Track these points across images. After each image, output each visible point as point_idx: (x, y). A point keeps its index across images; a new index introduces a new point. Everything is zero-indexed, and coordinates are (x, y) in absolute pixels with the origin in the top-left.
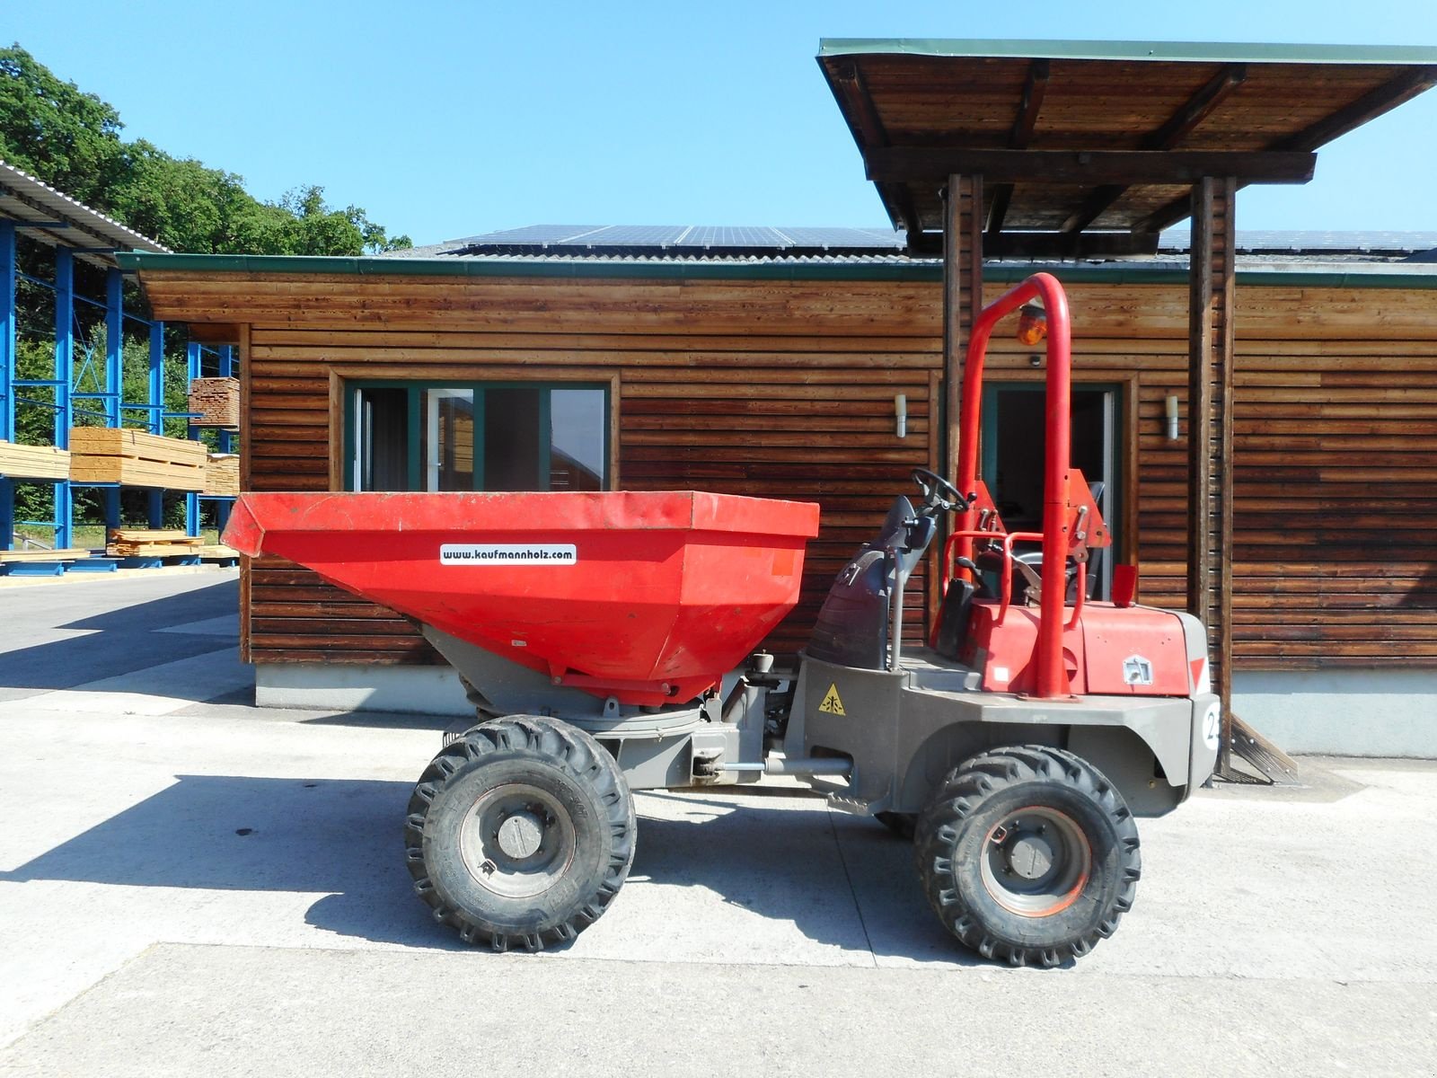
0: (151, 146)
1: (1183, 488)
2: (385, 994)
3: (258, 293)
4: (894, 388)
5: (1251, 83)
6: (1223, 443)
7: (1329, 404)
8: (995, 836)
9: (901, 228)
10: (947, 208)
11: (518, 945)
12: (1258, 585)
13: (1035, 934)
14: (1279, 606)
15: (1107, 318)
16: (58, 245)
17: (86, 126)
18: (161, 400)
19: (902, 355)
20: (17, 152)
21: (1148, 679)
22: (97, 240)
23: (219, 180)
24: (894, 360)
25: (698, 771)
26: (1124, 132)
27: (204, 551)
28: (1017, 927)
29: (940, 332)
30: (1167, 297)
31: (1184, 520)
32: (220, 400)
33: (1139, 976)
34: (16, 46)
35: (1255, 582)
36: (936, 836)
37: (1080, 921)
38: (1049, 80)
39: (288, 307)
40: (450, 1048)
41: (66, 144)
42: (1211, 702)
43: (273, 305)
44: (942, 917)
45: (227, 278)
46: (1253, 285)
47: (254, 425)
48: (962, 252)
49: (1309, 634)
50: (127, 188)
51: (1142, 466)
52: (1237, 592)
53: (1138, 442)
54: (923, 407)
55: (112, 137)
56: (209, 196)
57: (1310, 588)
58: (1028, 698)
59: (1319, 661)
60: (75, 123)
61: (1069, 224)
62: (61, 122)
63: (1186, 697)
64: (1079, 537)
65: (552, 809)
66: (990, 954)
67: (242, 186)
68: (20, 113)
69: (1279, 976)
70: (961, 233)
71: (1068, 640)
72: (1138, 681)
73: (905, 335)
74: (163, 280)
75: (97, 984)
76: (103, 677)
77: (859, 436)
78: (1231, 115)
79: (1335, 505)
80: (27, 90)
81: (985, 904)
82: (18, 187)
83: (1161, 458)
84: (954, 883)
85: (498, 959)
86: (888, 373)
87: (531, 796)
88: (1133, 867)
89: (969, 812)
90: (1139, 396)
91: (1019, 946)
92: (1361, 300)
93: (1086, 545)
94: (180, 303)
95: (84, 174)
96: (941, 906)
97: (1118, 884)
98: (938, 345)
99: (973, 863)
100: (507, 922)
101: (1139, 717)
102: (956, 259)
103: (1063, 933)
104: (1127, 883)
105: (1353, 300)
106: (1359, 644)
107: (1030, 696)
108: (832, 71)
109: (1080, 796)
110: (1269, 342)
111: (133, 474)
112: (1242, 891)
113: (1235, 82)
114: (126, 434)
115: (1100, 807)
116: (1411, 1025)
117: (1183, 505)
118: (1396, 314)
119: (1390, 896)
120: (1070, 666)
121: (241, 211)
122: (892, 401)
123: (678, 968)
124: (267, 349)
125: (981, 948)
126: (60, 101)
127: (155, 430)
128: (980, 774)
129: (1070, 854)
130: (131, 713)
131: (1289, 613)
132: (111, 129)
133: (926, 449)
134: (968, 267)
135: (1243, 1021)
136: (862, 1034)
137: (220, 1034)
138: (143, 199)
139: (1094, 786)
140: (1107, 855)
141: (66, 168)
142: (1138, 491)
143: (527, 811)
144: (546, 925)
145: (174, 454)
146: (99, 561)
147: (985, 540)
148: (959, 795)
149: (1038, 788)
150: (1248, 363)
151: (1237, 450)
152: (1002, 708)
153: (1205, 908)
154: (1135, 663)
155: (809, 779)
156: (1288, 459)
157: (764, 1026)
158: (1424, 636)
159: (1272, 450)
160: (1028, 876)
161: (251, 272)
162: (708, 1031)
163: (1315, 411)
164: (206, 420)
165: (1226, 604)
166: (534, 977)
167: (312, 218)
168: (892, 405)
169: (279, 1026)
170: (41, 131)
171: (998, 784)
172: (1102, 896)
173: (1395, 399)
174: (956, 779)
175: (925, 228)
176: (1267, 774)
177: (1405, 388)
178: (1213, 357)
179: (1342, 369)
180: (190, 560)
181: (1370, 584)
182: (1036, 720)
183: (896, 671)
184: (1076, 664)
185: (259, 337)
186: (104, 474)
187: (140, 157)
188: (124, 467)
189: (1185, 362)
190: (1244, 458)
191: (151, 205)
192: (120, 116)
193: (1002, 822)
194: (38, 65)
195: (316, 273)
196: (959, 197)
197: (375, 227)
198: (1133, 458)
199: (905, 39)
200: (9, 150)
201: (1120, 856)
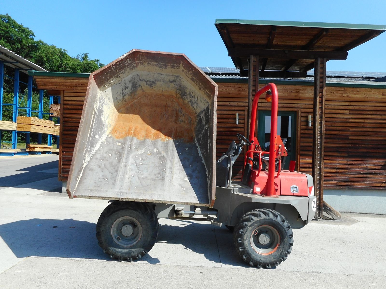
0: (42, 42)
1: (311, 140)
2: (88, 272)
3: (66, 83)
4: (235, 111)
5: (331, 33)
6: (322, 128)
7: (352, 118)
8: (255, 233)
9: (238, 69)
10: (250, 64)
11: (126, 260)
12: (332, 166)
13: (265, 259)
14: (338, 172)
15: (292, 94)
16: (15, 68)
17: (25, 36)
18: (42, 109)
19: (238, 103)
20: (6, 42)
21: (297, 191)
22: (26, 67)
23: (60, 51)
24: (236, 104)
25: (177, 213)
26: (297, 45)
27: (52, 150)
28: (260, 258)
29: (247, 97)
30: (308, 89)
31: (312, 149)
32: (58, 110)
33: (292, 272)
34: (7, 14)
35: (331, 165)
36: (239, 232)
37: (277, 257)
38: (276, 31)
39: (73, 86)
40: (104, 287)
41: (19, 41)
42: (314, 198)
43: (70, 86)
44: (240, 254)
45: (57, 78)
46: (331, 86)
47: (64, 117)
48: (253, 76)
49: (345, 180)
50: (36, 53)
51: (301, 134)
52: (325, 168)
53: (300, 127)
54: (243, 116)
55: (32, 39)
56: (58, 55)
57: (346, 167)
58: (264, 196)
59: (348, 187)
60: (22, 35)
61: (283, 69)
62: (18, 35)
63: (307, 196)
64: (279, 153)
65: (136, 223)
66: (252, 265)
67: (67, 53)
68: (7, 32)
69: (330, 273)
70: (253, 71)
71: (276, 181)
72: (295, 192)
73: (239, 97)
74: (40, 79)
75: (10, 268)
76: (21, 184)
77: (226, 124)
78: (325, 41)
79: (353, 145)
80: (9, 26)
81: (251, 251)
82: (5, 52)
83: (306, 132)
84: (243, 245)
85: (120, 263)
86: (234, 107)
87: (131, 219)
88: (291, 242)
89: (248, 226)
90: (301, 115)
91: (260, 263)
92: (360, 91)
93: (281, 155)
94: (45, 85)
95: (24, 49)
96: (240, 251)
97: (287, 247)
98: (247, 100)
99: (248, 240)
100: (123, 253)
101: (294, 201)
102: (252, 78)
103: (272, 259)
104: (290, 247)
105: (358, 91)
106: (359, 183)
107: (265, 195)
108: (219, 27)
109: (277, 223)
110: (336, 101)
111: (34, 129)
112: (323, 249)
113: (326, 33)
114: (32, 118)
115: (283, 226)
116: (364, 287)
117: (311, 144)
118: (369, 95)
119: (362, 251)
120: (276, 187)
121: (66, 59)
122: (235, 115)
123: (168, 267)
124: (68, 97)
125: (250, 263)
126: (18, 29)
127: (40, 118)
128: (251, 216)
129: (275, 238)
130: (28, 194)
131: (340, 174)
132: (32, 37)
133: (244, 128)
134: (255, 80)
135: (319, 285)
136: (216, 285)
137: (42, 282)
138: (40, 56)
139: (281, 220)
140: (284, 239)
141: (20, 47)
142: (300, 140)
143: (130, 223)
144: (133, 254)
145: (45, 124)
146: (24, 152)
147: (256, 153)
148: (245, 222)
149: (266, 220)
150: (330, 107)
151: (326, 130)
152: (257, 198)
153: (312, 253)
154: (294, 187)
155: (207, 216)
156: (340, 133)
157: (189, 283)
158: (376, 181)
159: (336, 130)
160: (263, 244)
161: (64, 77)
162: (174, 284)
163: (348, 120)
164: (54, 115)
165: (322, 171)
166: (129, 268)
167: (85, 61)
168: (235, 116)
169: (58, 281)
170: (13, 37)
171: (255, 219)
172: (283, 250)
173: (369, 118)
174: (245, 217)
175: (245, 69)
176: (333, 217)
177: (372, 115)
178: (320, 105)
179: (355, 109)
180: (49, 152)
181: (362, 167)
182: (266, 202)
183: (230, 188)
184: (278, 187)
185: (66, 94)
186: (26, 129)
187: (39, 45)
188: (31, 127)
189: (312, 106)
190: (328, 132)
191: (42, 57)
192: (34, 34)
193: (256, 229)
194: (13, 20)
195: (81, 77)
196: (253, 61)
197: (102, 64)
198: (299, 131)
199: (238, 20)
200: (4, 42)
201: (288, 239)
